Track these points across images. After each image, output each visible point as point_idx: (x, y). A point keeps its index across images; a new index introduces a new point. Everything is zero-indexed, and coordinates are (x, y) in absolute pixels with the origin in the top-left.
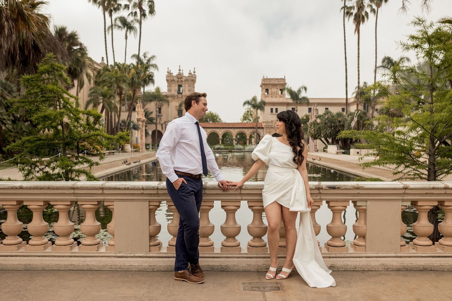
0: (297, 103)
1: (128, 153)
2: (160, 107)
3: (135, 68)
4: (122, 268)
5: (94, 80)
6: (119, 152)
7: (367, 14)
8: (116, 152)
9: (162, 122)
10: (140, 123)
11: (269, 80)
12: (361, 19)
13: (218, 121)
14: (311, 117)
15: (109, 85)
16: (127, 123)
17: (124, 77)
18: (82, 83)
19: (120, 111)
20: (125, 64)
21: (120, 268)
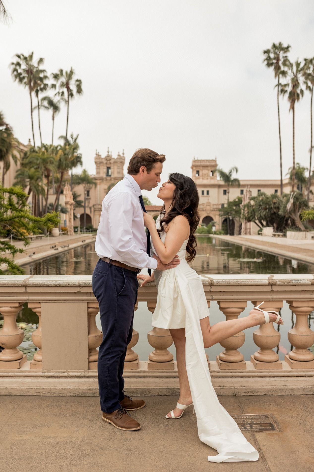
0: (228, 185)
1: (57, 238)
2: (88, 190)
3: (63, 149)
4: (53, 392)
5: (21, 162)
6: (47, 236)
7: (302, 91)
8: (43, 236)
9: (91, 205)
10: (68, 206)
11: (200, 162)
12: (296, 97)
13: (147, 204)
14: (244, 199)
15: (35, 167)
16: (55, 207)
17: (51, 158)
18: (8, 165)
19: (48, 194)
20: (52, 145)
21: (49, 393)
